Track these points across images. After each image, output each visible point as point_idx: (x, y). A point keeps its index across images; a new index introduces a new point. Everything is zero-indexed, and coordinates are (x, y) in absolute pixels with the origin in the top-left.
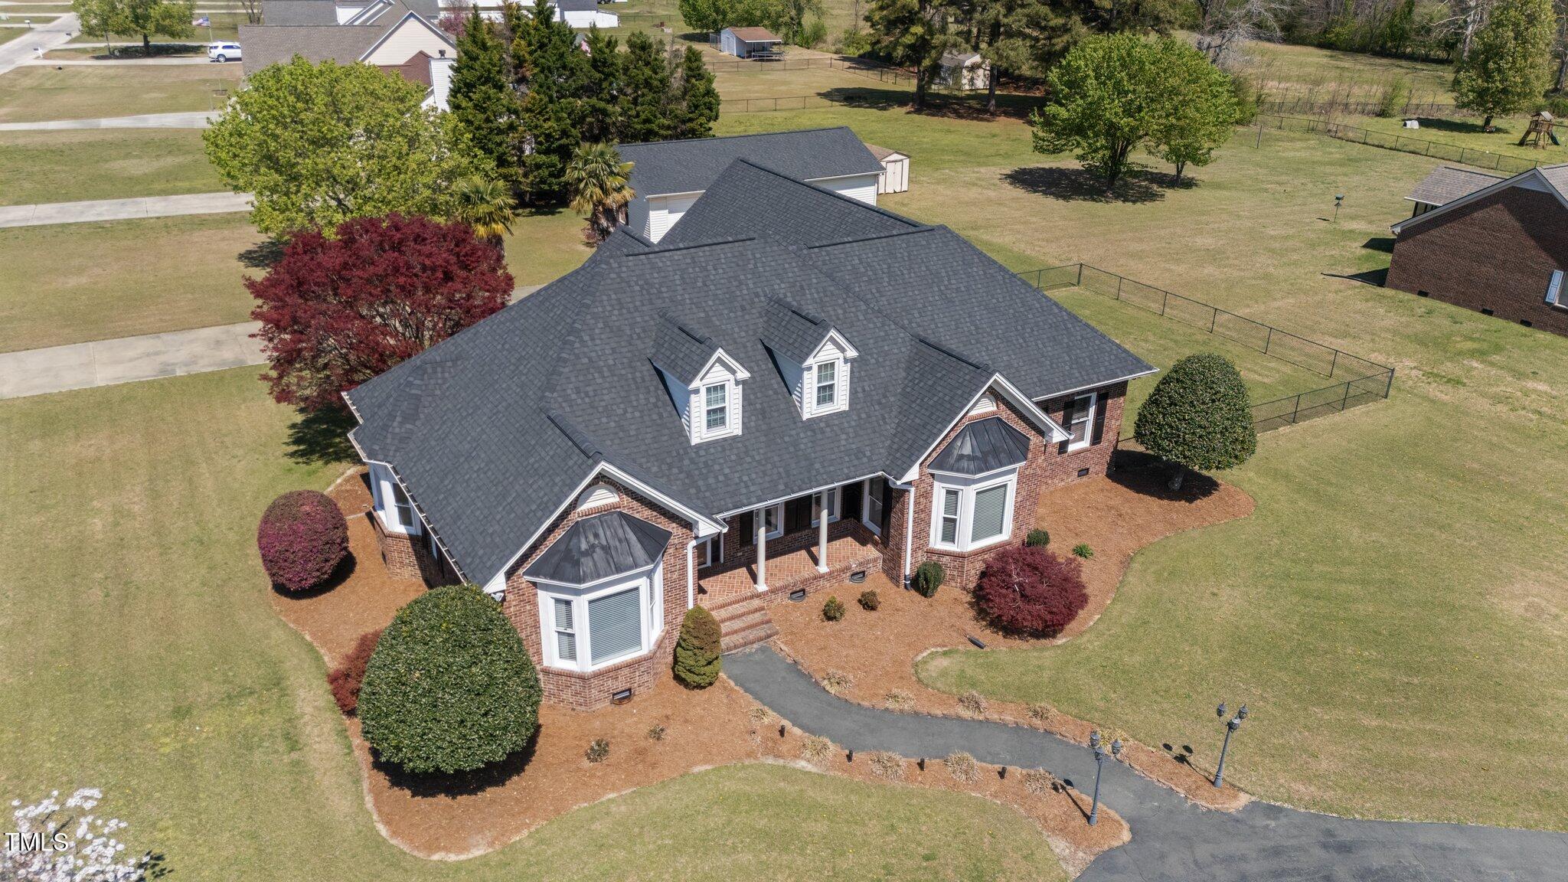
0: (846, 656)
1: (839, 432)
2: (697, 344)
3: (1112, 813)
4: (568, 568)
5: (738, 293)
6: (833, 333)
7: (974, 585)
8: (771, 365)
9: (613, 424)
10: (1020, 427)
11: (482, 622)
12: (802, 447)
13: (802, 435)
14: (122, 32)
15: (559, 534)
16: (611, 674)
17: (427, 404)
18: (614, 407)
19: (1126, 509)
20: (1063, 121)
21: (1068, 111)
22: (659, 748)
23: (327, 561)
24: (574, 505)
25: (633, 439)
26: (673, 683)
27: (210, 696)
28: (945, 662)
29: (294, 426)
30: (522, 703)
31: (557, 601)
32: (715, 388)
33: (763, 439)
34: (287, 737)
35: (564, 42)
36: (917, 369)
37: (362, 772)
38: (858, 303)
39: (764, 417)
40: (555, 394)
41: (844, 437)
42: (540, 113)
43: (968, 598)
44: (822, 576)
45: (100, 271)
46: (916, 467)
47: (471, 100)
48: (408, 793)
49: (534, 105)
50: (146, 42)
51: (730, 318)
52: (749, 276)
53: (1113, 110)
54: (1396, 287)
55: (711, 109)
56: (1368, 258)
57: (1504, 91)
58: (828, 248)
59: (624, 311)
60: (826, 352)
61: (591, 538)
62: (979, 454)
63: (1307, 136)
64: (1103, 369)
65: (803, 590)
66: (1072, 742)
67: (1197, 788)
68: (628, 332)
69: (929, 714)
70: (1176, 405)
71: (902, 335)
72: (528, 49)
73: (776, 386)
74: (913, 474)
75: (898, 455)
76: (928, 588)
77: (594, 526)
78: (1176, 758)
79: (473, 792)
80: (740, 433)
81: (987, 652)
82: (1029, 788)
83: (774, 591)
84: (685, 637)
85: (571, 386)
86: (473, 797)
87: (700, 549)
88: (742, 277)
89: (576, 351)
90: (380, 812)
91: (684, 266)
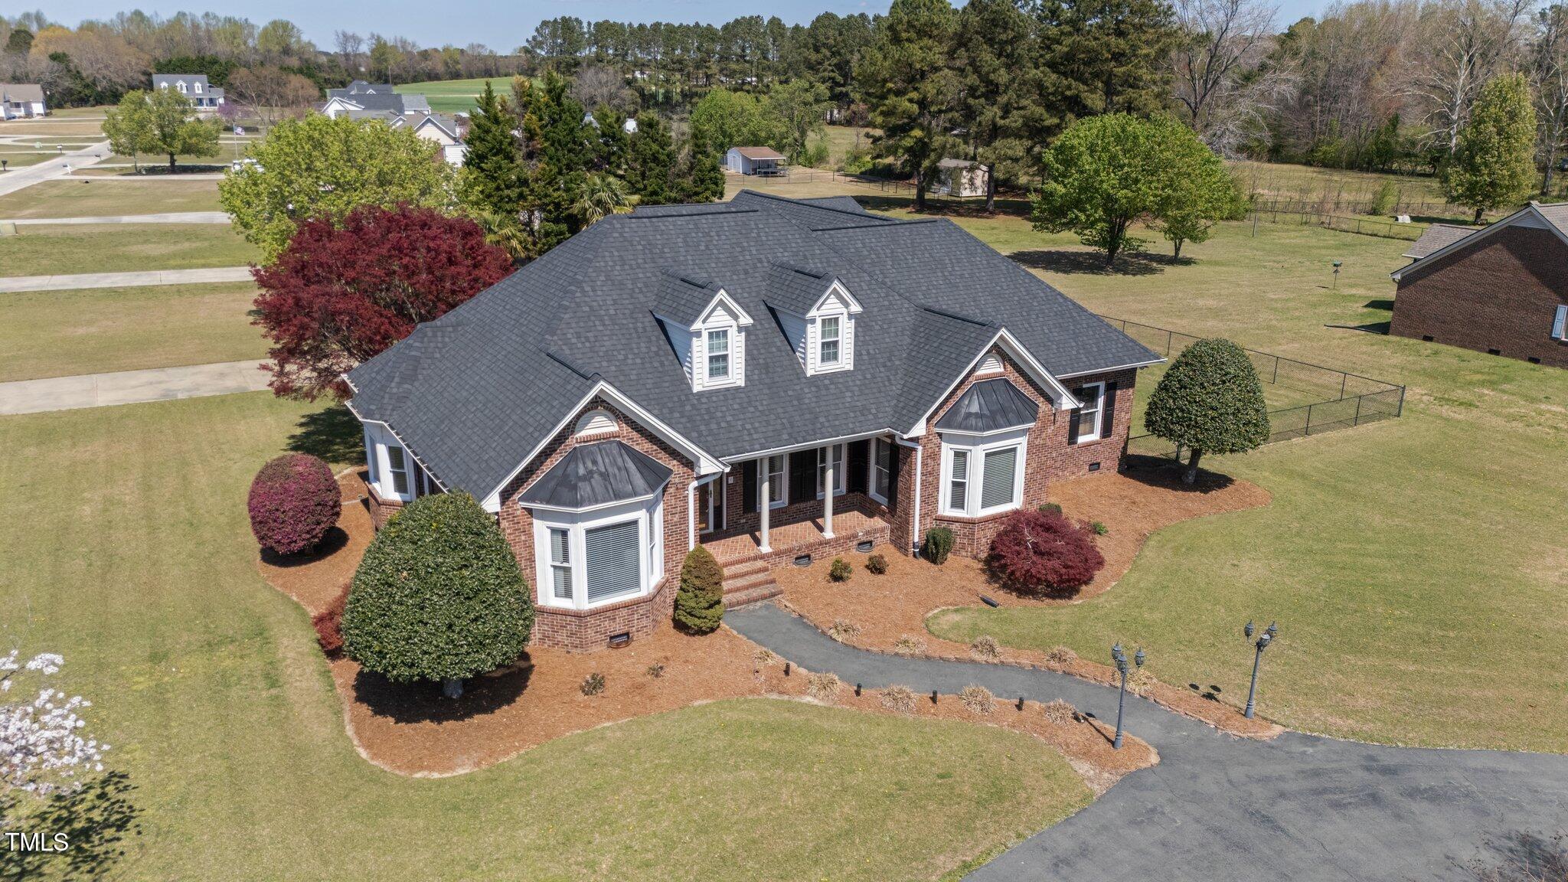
0: (854, 611)
1: (844, 390)
2: (699, 289)
3: (1138, 740)
4: (565, 492)
5: (741, 258)
6: (836, 285)
7: (986, 555)
8: (774, 325)
9: (613, 368)
10: (1028, 392)
12: (807, 401)
13: (806, 390)
14: (149, 149)
15: (556, 460)
16: (608, 614)
17: (426, 366)
18: (615, 353)
19: (1139, 498)
20: (1061, 197)
21: (1065, 186)
22: (658, 682)
23: (318, 524)
24: (571, 428)
25: (634, 383)
26: (673, 631)
27: (189, 644)
28: (957, 617)
29: (293, 437)
30: (514, 614)
31: (554, 531)
32: (718, 333)
33: (766, 391)
34: (267, 676)
35: (574, 118)
36: (922, 335)
37: (343, 706)
38: (861, 274)
39: (767, 373)
40: (556, 338)
41: (848, 394)
42: (549, 183)
43: (980, 565)
44: (828, 542)
45: (110, 323)
46: (923, 420)
47: (483, 170)
48: (391, 720)
49: (543, 175)
50: (173, 161)
51: (732, 280)
52: (752, 244)
53: (1109, 182)
54: (1401, 334)
56: (1369, 315)
57: (1492, 184)
58: (832, 232)
59: (627, 267)
60: (830, 306)
61: (589, 464)
62: (986, 412)
63: (1300, 227)
64: (1110, 356)
65: (808, 556)
66: (1093, 682)
67: (1228, 719)
68: (630, 286)
69: (941, 658)
70: (1185, 388)
71: (906, 306)
72: (540, 124)
73: (779, 344)
74: (919, 429)
75: (904, 412)
76: (938, 552)
77: (592, 453)
78: (1204, 696)
79: (461, 718)
80: (743, 385)
81: (999, 611)
82: (1047, 719)
83: (778, 554)
84: (685, 577)
85: (571, 331)
86: (461, 723)
87: (703, 491)
88: (745, 244)
89: (578, 300)
90: (360, 738)
91: (687, 231)
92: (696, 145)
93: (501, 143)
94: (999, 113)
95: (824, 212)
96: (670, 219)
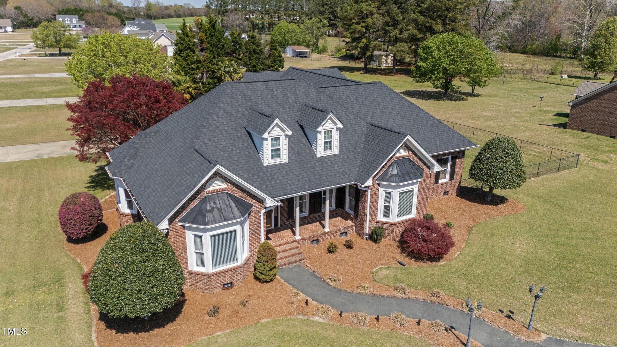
0: (338, 269)
1: (334, 163)
2: (267, 118)
3: (477, 343)
4: (200, 218)
5: (287, 101)
6: (331, 115)
7: (399, 238)
8: (302, 133)
9: (226, 155)
10: (419, 163)
11: (153, 240)
12: (317, 169)
13: (317, 164)
14: (50, 46)
15: (196, 202)
16: (222, 274)
17: (141, 151)
18: (227, 148)
19: (466, 208)
20: (425, 68)
21: (427, 64)
22: (245, 310)
23: (91, 225)
24: (204, 187)
25: (235, 162)
26: (253, 280)
27: (25, 286)
28: (387, 272)
29: (91, 176)
30: (172, 282)
31: (195, 236)
32: (275, 139)
33: (298, 165)
34: (58, 305)
35: (220, 34)
36: (370, 137)
37: (93, 322)
38: (342, 109)
39: (299, 156)
40: (199, 141)
41: (336, 165)
42: (210, 62)
43: (397, 244)
44: (326, 233)
45: (21, 122)
46: (371, 179)
47: (181, 57)
48: (114, 331)
49: (207, 59)
50: (60, 51)
51: (283, 112)
52: (292, 95)
53: (445, 62)
54: (572, 128)
55: (280, 62)
56: (557, 119)
57: (602, 62)
58: (329, 88)
59: (234, 106)
60: (328, 125)
61: (212, 204)
62: (400, 174)
63: (523, 80)
64: (454, 144)
65: (318, 240)
66: (452, 308)
67: (520, 331)
68: (235, 115)
69: (380, 295)
70: (488, 159)
71: (363, 123)
72: (206, 37)
73: (304, 142)
74: (369, 182)
75: (362, 174)
76: (377, 238)
77: (214, 198)
78: (506, 316)
79: (148, 331)
80: (287, 162)
81: (407, 268)
82: (433, 330)
83: (304, 239)
84: (259, 256)
85: (207, 137)
86: (147, 333)
87: (268, 214)
88: (289, 95)
89: (210, 122)
90: (98, 341)
91: (262, 89)
92: (272, 46)
93: (189, 45)
94: (398, 32)
95: (326, 77)
96: (254, 83)
